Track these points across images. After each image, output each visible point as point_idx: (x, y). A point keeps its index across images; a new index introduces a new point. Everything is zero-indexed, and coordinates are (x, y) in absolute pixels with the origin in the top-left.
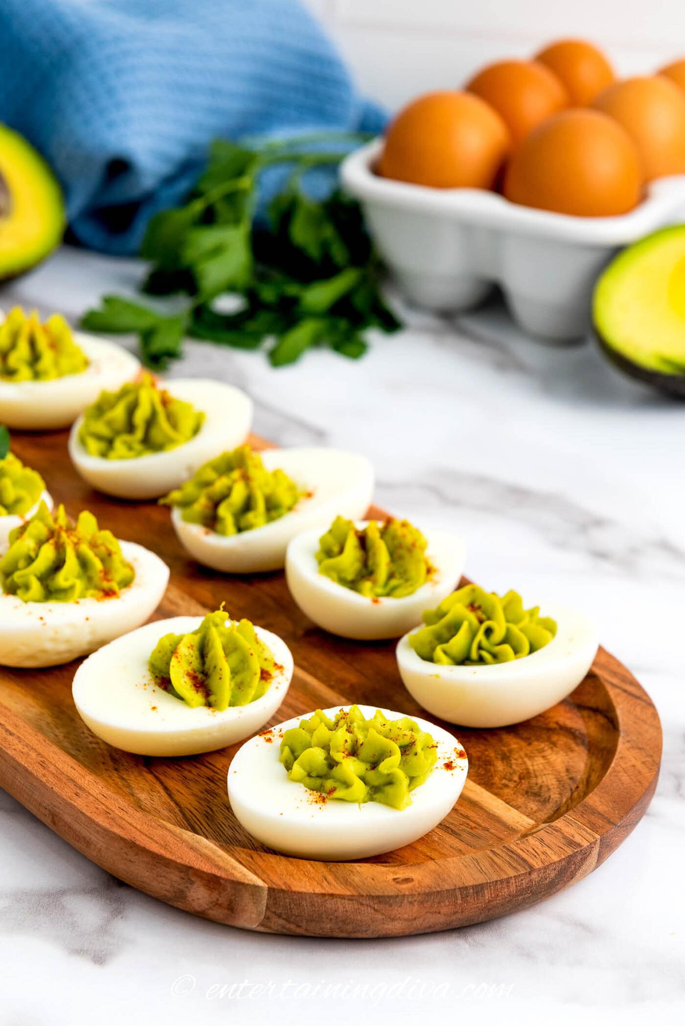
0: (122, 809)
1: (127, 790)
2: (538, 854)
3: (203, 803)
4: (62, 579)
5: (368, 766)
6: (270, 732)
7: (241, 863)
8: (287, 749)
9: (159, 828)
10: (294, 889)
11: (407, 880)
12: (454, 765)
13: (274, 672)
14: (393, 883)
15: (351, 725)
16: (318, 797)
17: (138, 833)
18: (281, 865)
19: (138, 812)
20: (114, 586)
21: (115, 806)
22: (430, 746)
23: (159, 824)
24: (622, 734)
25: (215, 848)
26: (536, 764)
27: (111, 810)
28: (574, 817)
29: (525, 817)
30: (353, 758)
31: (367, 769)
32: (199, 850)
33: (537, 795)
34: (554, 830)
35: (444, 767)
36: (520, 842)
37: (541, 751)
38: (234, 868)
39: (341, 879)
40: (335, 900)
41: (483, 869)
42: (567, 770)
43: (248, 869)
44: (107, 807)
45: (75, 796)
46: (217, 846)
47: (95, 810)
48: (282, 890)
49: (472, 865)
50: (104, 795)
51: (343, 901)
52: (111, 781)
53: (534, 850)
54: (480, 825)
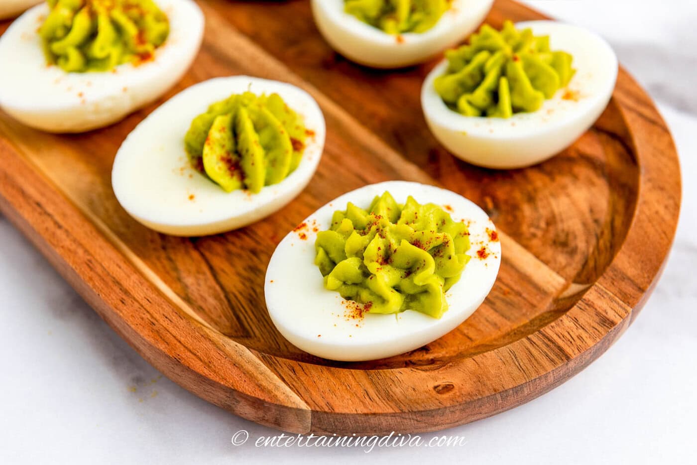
0: (166, 317)
1: (174, 274)
2: (573, 339)
3: (248, 284)
4: (98, 49)
5: (403, 273)
6: (304, 225)
7: (284, 380)
8: (321, 251)
9: (202, 339)
10: (337, 411)
11: (448, 388)
12: (487, 251)
13: (306, 140)
14: (434, 392)
15: (383, 229)
16: (355, 309)
17: (182, 349)
18: (322, 378)
19: (182, 319)
20: (149, 47)
21: (160, 313)
22: (463, 233)
23: (202, 333)
24: (643, 171)
25: (258, 361)
26: (561, 205)
27: (156, 319)
28: (605, 285)
29: (554, 275)
30: (388, 267)
31: (401, 277)
32: (242, 367)
33: (564, 244)
34: (587, 304)
35: (477, 256)
36: (555, 325)
37: (564, 188)
38: (277, 388)
39: (383, 392)
40: (378, 417)
41: (521, 364)
42: (592, 211)
43: (290, 387)
44: (152, 317)
45: (121, 303)
46: (259, 358)
47: (140, 321)
48: (325, 412)
49: (510, 361)
50: (149, 299)
51: (386, 418)
52: (159, 265)
53: (569, 333)
54: (512, 289)
